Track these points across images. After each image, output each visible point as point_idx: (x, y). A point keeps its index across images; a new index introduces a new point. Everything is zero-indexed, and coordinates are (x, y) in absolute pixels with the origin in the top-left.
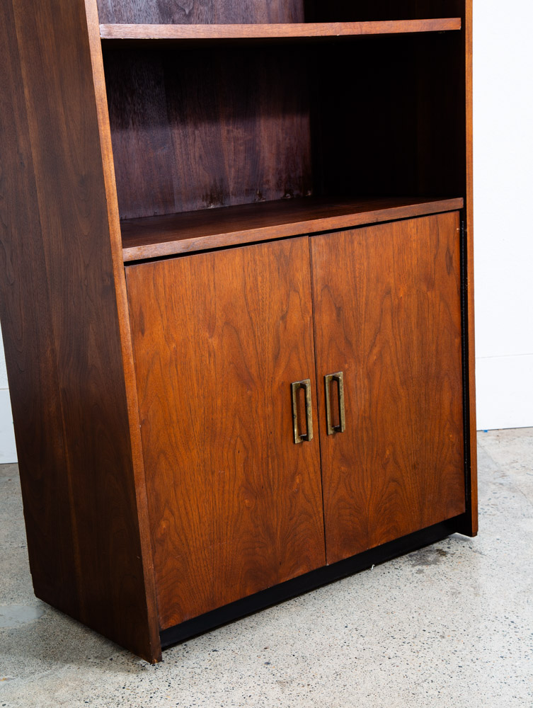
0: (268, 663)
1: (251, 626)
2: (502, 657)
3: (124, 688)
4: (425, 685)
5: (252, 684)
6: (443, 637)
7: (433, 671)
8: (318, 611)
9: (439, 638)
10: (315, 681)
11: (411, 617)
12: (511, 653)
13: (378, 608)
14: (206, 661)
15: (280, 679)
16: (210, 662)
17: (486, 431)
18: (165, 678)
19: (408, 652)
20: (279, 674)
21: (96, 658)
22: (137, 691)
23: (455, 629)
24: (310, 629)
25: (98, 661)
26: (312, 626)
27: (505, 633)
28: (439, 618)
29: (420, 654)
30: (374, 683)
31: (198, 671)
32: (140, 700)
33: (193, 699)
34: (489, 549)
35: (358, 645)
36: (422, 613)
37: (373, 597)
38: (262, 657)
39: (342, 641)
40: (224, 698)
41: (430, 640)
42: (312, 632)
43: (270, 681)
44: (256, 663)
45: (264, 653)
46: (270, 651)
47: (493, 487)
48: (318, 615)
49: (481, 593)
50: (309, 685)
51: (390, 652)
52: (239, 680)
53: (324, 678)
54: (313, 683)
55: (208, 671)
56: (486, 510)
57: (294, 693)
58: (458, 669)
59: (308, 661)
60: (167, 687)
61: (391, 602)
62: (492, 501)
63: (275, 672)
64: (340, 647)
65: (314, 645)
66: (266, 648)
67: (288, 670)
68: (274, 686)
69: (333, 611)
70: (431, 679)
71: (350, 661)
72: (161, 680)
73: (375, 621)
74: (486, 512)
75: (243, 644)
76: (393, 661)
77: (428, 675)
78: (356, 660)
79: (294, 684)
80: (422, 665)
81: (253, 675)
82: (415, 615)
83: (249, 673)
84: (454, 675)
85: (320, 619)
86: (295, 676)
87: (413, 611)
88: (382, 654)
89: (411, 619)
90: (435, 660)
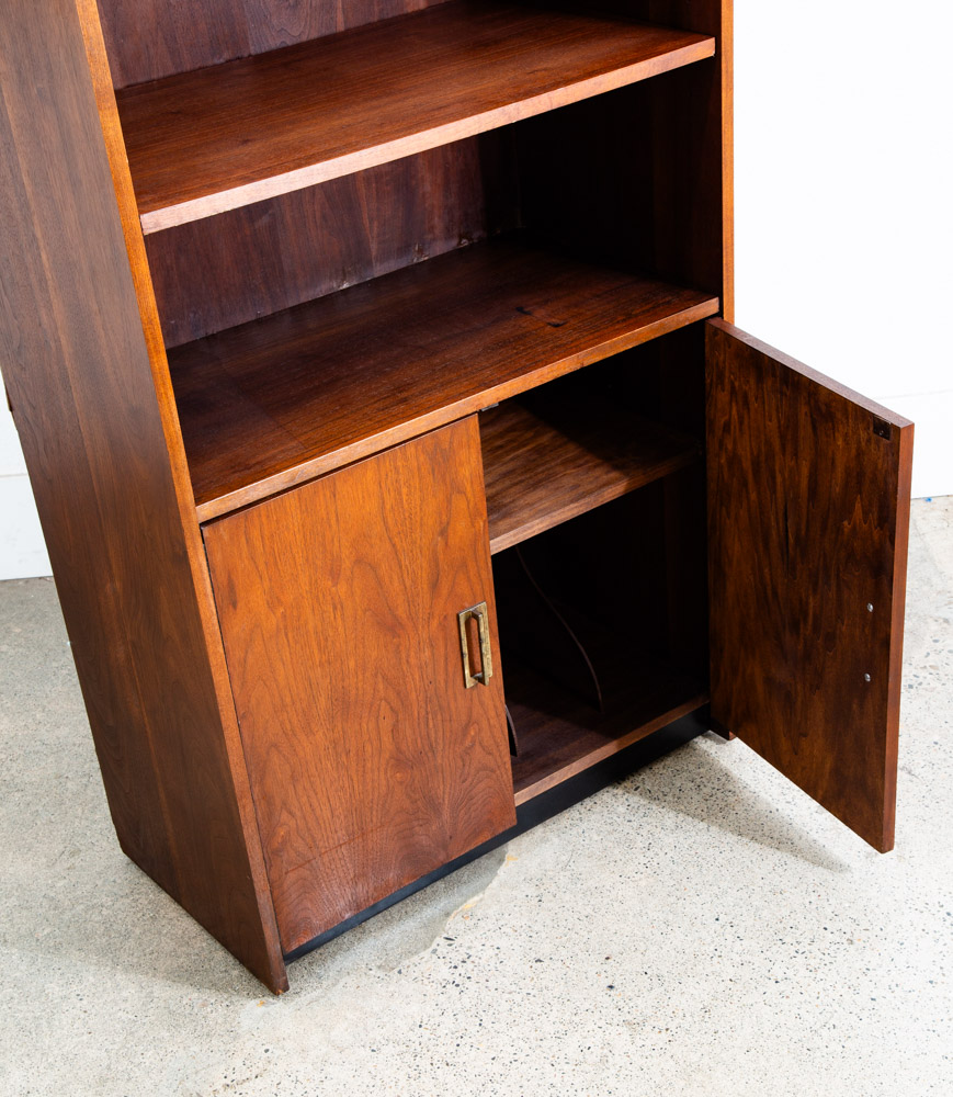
0: (611, 987)
1: (586, 914)
2: (931, 982)
3: (420, 1026)
4: (824, 1032)
5: (590, 1026)
6: (851, 942)
7: (836, 1007)
8: (677, 886)
9: (846, 945)
10: (677, 1021)
11: (807, 902)
12: (944, 975)
13: (761, 882)
14: (528, 980)
15: (629, 1017)
16: (532, 983)
17: (929, 500)
18: (474, 1012)
19: (803, 972)
20: (626, 1010)
21: (379, 967)
22: (438, 1033)
23: (866, 925)
24: (667, 923)
25: (381, 973)
26: (671, 917)
27: (937, 935)
28: (847, 905)
29: (820, 975)
30: (756, 1029)
31: (518, 998)
32: (442, 1050)
33: (513, 1050)
34: (923, 764)
35: (734, 955)
36: (823, 896)
37: (754, 860)
38: (603, 975)
39: (712, 948)
40: (555, 1049)
41: (834, 947)
42: (670, 928)
43: (615, 1021)
44: (595, 986)
45: (605, 967)
46: (613, 963)
47: (934, 627)
48: (678, 894)
49: (907, 856)
50: (667, 1029)
51: (778, 973)
52: (574, 1018)
53: (688, 1018)
54: (672, 1026)
55: (532, 999)
56: (920, 680)
57: (648, 1043)
58: (871, 1004)
59: (666, 984)
60: (478, 1028)
61: (780, 870)
62: (932, 660)
63: (621, 1004)
64: (708, 958)
65: (673, 953)
66: (607, 958)
67: (639, 1001)
68: (620, 1029)
69: (699, 887)
70: (832, 1022)
71: (722, 987)
72: (469, 1014)
73: (757, 909)
74: (920, 684)
75: (576, 949)
76: (781, 986)
77: (829, 1015)
78: (731, 985)
79: (648, 1028)
80: (821, 996)
81: (592, 1008)
82: (813, 897)
83: (586, 1006)
84: (864, 1015)
85: (681, 901)
86: (649, 1012)
87: (810, 890)
88: (768, 975)
89: (808, 905)
90: (838, 986)
